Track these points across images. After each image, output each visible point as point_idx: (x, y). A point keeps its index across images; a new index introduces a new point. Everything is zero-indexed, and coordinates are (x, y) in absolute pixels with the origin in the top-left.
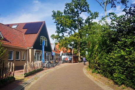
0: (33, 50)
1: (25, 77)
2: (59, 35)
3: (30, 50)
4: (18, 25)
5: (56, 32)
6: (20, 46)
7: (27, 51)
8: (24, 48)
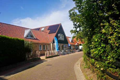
0: (53, 44)
1: (46, 58)
2: (76, 30)
3: (51, 44)
4: (45, 27)
5: (74, 28)
6: (45, 42)
7: (49, 44)
8: (48, 43)
